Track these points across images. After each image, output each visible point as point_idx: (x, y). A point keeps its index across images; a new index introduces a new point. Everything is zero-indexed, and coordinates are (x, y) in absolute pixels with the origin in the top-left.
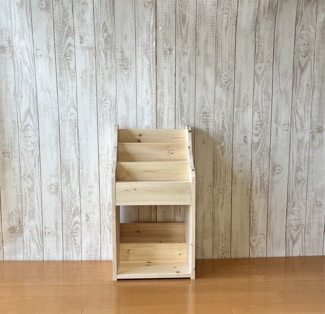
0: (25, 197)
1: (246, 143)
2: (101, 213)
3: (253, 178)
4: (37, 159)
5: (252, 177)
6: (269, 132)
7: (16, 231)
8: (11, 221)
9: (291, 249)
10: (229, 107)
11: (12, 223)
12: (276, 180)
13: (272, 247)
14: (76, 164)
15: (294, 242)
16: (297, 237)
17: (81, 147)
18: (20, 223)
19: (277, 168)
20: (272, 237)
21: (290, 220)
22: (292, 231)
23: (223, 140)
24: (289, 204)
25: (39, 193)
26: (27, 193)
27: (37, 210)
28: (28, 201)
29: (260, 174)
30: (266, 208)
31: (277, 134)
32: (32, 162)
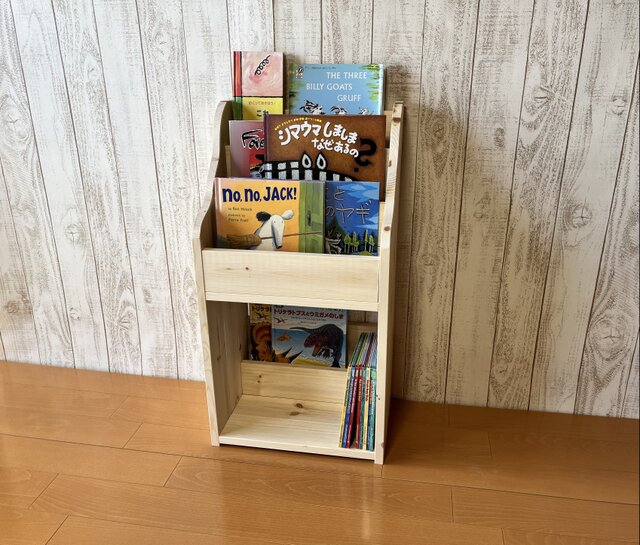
0: (26, 247)
1: (501, 145)
2: (173, 288)
3: (511, 234)
4: (35, 170)
5: (510, 232)
6: (567, 119)
7: (20, 310)
8: (7, 291)
9: (589, 398)
10: (462, 50)
11: (9, 295)
12: (571, 242)
13: (542, 390)
14: (112, 183)
15: (600, 385)
16: (609, 375)
17: (118, 148)
18: (24, 296)
19: (579, 212)
20: (546, 369)
21: (594, 337)
22: (598, 361)
23: (440, 138)
24: (597, 301)
25: (50, 241)
26: (29, 240)
27: (51, 274)
28: (32, 255)
29: (531, 225)
30: (539, 304)
31: (588, 123)
32: (28, 175)
